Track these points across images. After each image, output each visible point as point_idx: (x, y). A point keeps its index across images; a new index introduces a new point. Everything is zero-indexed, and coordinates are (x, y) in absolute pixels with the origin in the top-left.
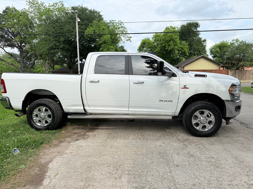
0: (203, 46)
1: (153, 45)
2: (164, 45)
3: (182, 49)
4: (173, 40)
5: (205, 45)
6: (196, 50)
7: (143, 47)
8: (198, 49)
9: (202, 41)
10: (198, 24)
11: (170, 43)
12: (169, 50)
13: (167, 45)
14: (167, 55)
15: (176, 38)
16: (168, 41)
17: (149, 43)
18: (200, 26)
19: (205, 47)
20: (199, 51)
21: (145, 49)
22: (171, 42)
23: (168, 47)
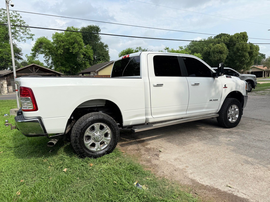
0: (105, 51)
1: (53, 46)
2: (67, 47)
3: (87, 52)
4: (77, 43)
5: (108, 51)
6: (100, 55)
7: (40, 48)
8: (102, 54)
9: (104, 47)
10: (99, 28)
11: (74, 45)
12: (73, 53)
13: (71, 48)
14: (71, 58)
15: (81, 41)
16: (72, 44)
17: (48, 43)
18: (100, 30)
19: (108, 53)
20: (104, 56)
21: (42, 50)
22: (76, 45)
23: (73, 50)
